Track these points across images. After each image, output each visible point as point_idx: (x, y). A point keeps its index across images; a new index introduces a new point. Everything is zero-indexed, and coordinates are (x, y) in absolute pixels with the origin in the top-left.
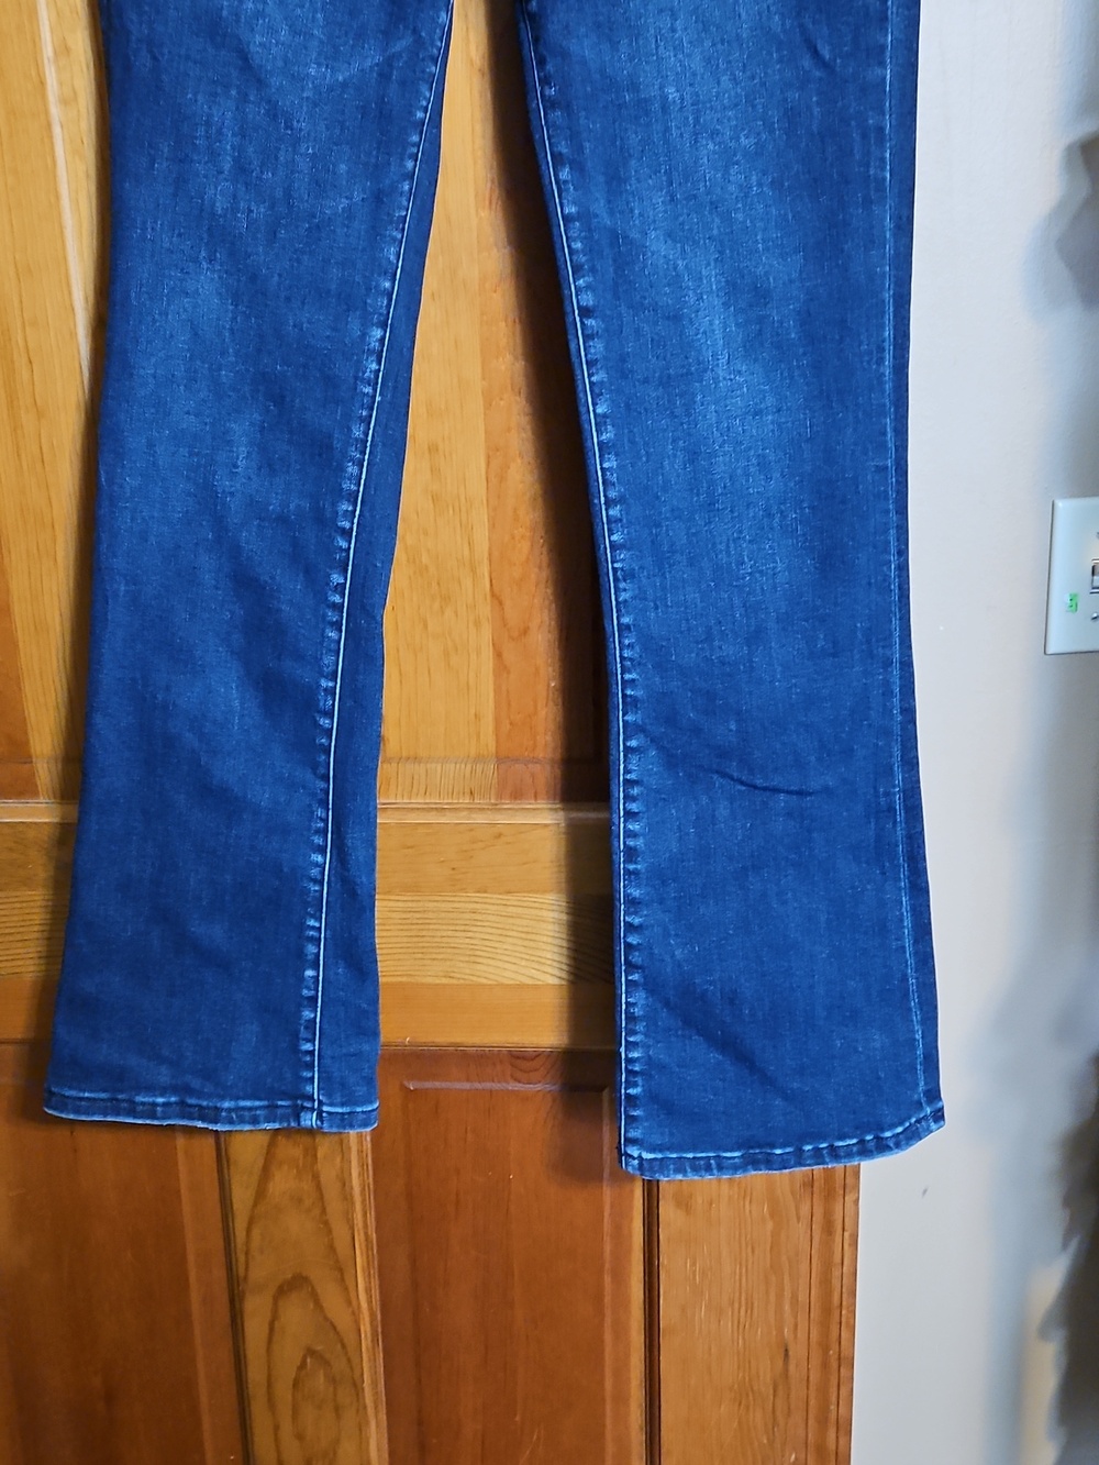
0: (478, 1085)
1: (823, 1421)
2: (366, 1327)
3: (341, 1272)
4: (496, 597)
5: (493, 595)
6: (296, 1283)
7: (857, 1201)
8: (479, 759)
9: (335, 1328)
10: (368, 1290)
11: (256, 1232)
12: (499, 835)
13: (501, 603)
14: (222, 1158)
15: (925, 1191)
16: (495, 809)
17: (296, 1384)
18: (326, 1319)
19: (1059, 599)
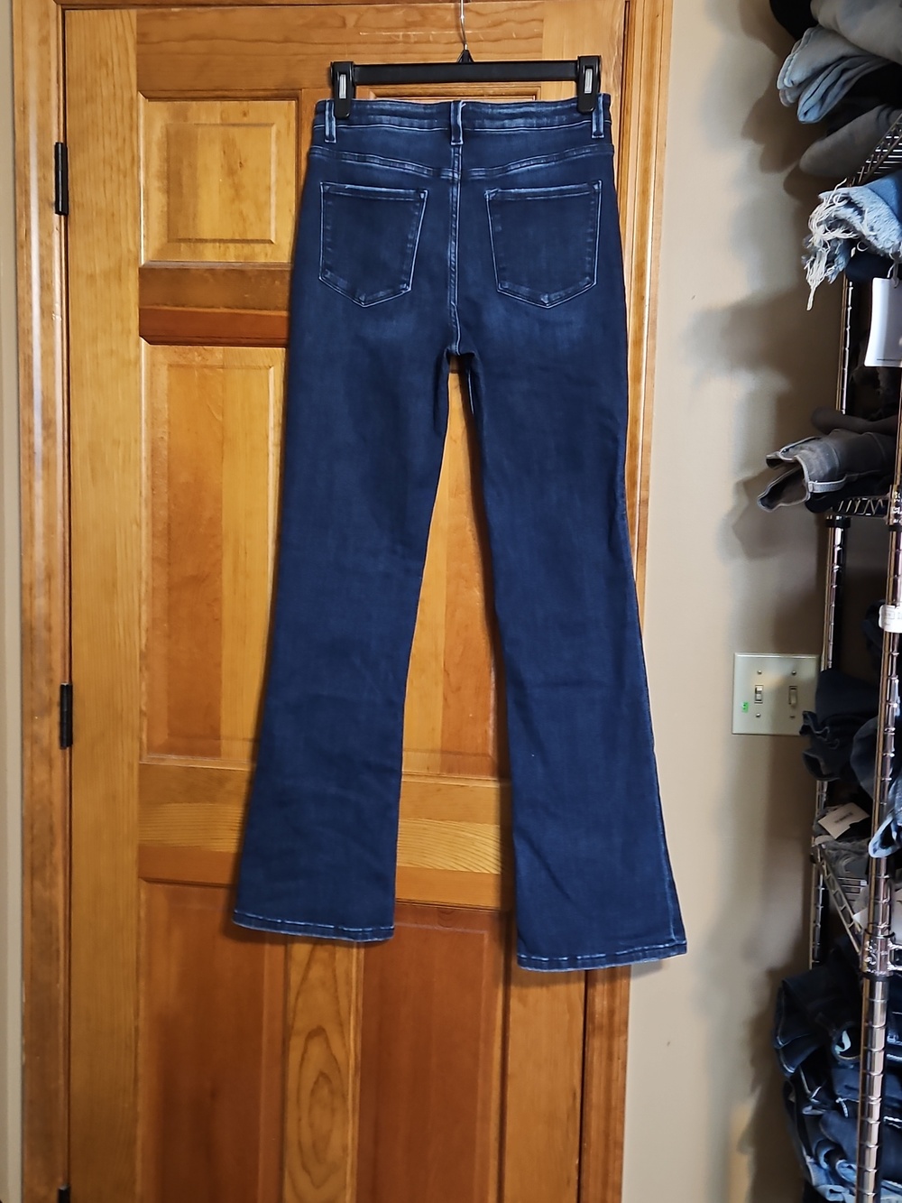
0: (420, 926)
1: (605, 1184)
2: (352, 1062)
3: (341, 1025)
4: (446, 672)
5: (445, 670)
6: (318, 1032)
7: (626, 1041)
8: (433, 751)
9: (336, 1060)
10: (355, 1041)
11: (300, 1000)
12: (439, 790)
13: (448, 674)
14: (287, 956)
15: (669, 1043)
16: (439, 776)
17: (313, 1092)
18: (332, 1054)
19: (738, 705)
